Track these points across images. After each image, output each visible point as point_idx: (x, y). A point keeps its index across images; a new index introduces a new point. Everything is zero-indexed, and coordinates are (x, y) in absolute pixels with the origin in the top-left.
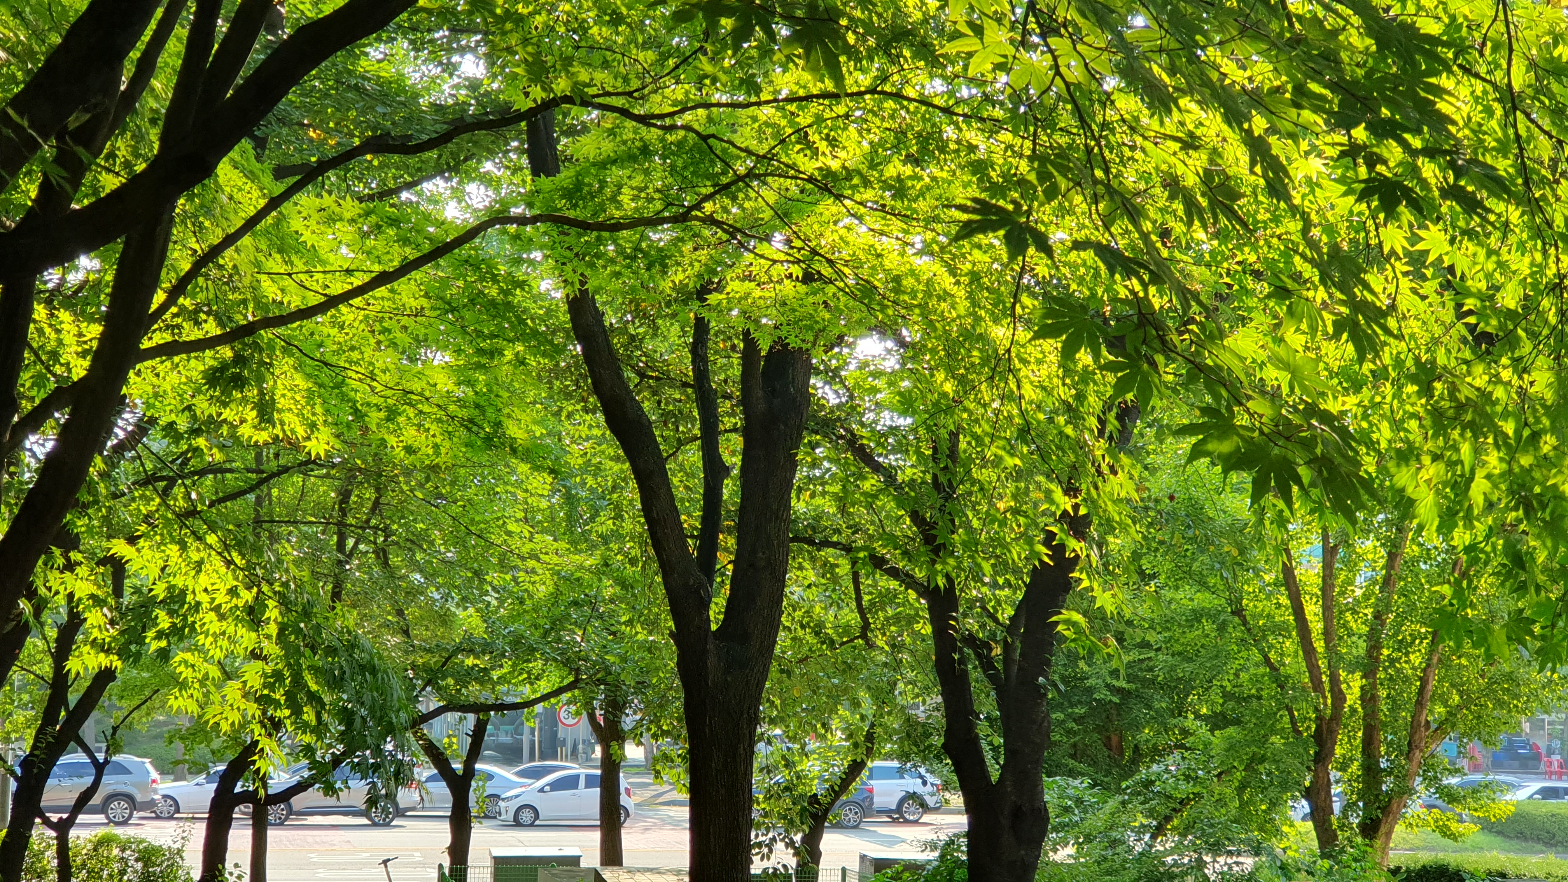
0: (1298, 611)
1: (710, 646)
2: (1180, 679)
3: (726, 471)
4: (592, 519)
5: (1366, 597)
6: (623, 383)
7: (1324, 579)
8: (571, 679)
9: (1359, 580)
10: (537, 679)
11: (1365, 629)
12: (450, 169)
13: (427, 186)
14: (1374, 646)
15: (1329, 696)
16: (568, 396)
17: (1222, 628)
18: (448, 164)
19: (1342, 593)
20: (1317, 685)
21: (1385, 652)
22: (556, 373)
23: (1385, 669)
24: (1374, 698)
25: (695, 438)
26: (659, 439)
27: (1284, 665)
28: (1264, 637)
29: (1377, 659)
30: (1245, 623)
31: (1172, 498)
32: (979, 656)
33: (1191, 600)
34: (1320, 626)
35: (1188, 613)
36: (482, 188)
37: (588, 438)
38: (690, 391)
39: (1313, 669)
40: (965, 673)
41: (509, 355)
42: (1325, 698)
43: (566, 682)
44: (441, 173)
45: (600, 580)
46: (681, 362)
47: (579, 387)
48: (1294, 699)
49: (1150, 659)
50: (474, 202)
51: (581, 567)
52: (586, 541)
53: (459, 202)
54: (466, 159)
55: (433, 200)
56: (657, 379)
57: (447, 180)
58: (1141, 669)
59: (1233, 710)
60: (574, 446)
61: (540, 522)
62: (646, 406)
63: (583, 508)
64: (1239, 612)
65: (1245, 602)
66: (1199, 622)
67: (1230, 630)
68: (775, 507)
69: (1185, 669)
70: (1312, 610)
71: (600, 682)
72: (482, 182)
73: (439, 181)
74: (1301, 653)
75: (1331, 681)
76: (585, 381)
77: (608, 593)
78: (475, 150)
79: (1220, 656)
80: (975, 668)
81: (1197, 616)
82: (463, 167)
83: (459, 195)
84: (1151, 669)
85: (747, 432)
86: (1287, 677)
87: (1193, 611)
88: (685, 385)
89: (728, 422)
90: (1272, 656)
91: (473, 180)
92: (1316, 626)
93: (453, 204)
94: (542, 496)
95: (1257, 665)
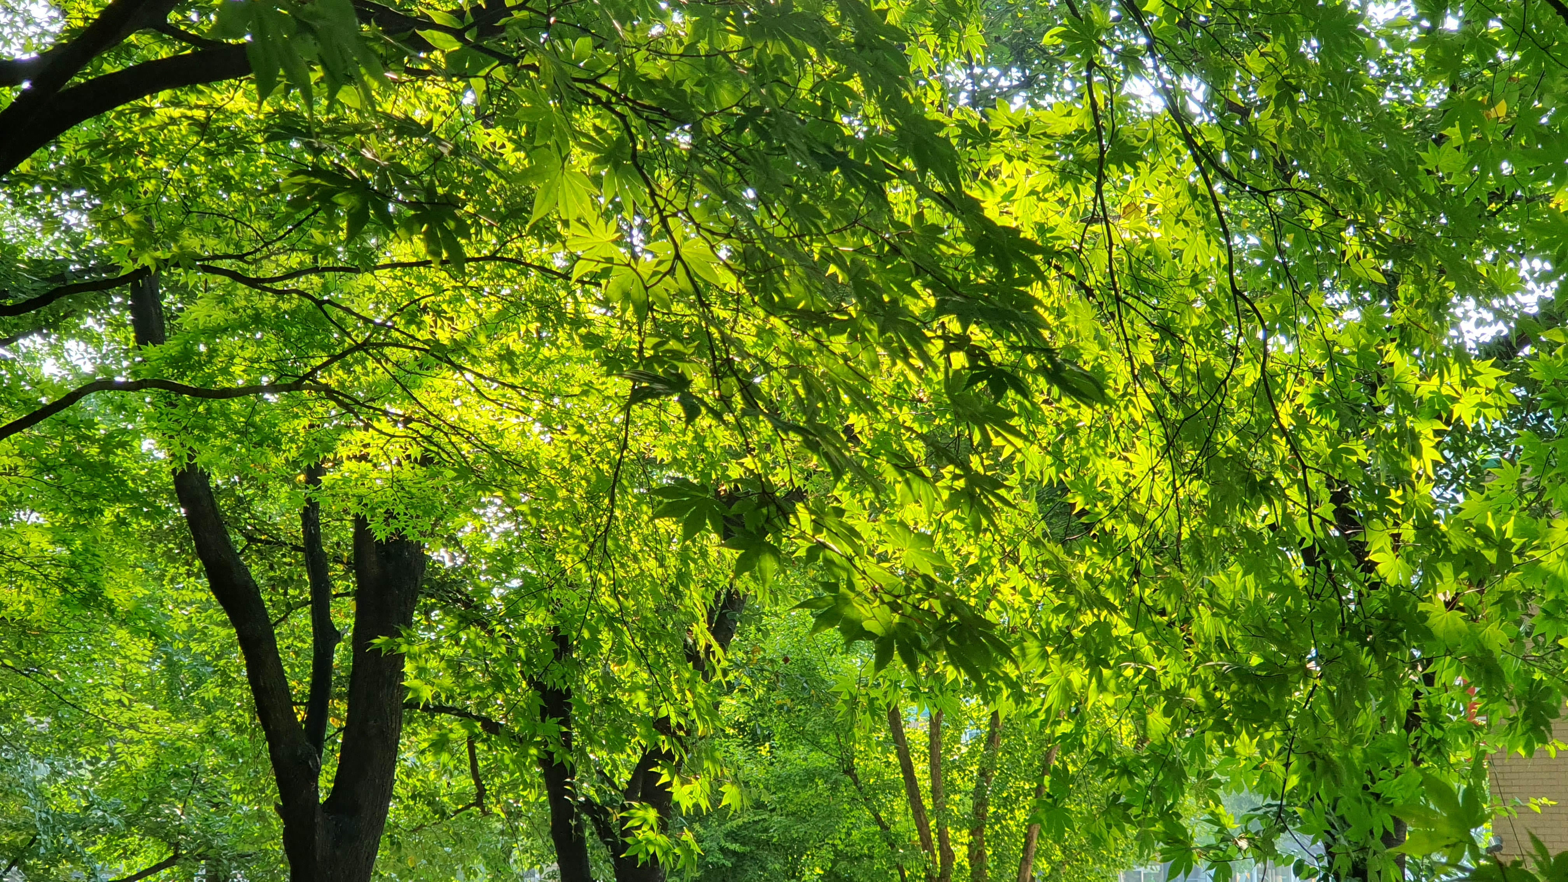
0: (907, 769)
1: (318, 819)
2: (794, 840)
3: (338, 636)
4: (196, 686)
5: (972, 754)
6: (228, 546)
7: (931, 736)
8: (171, 854)
9: (965, 738)
10: (133, 854)
11: (971, 786)
12: (48, 326)
13: (24, 343)
14: (981, 803)
15: (938, 853)
16: (171, 558)
17: (834, 789)
18: (47, 320)
19: (949, 751)
20: (926, 843)
21: (992, 809)
22: (158, 536)
23: (992, 827)
24: (981, 854)
25: (305, 603)
26: (268, 604)
27: (894, 823)
28: (875, 795)
29: (983, 816)
30: (856, 782)
31: (786, 660)
32: (594, 820)
33: (805, 759)
34: (928, 784)
35: (801, 773)
36: (82, 344)
37: (191, 603)
38: (300, 555)
39: (922, 827)
40: (582, 840)
41: (108, 516)
42: (934, 856)
43: (165, 858)
44: (39, 330)
45: (203, 749)
46: (291, 524)
47: (183, 551)
48: (904, 857)
49: (764, 820)
50: (73, 359)
51: (183, 736)
52: (188, 709)
53: (58, 359)
54: (65, 317)
55: (29, 357)
56: (268, 542)
57: (45, 336)
58: (756, 831)
59: (845, 870)
60: (177, 610)
61: (139, 690)
62: (255, 570)
63: (184, 674)
64: (850, 771)
65: (856, 760)
66: (812, 781)
67: (843, 789)
68: (388, 673)
69: (798, 830)
70: (921, 768)
71: (201, 856)
72: (81, 338)
73: (36, 338)
74: (910, 811)
75: (940, 840)
76: (190, 545)
77: (210, 763)
78: (75, 306)
79: (832, 815)
80: (592, 834)
81: (810, 776)
82: (63, 323)
83: (57, 352)
84: (766, 830)
85: (359, 596)
86: (898, 835)
87: (806, 771)
88: (296, 548)
89: (339, 586)
90: (882, 814)
91: (73, 336)
92: (925, 783)
93: (51, 361)
94: (142, 662)
95: (867, 824)
